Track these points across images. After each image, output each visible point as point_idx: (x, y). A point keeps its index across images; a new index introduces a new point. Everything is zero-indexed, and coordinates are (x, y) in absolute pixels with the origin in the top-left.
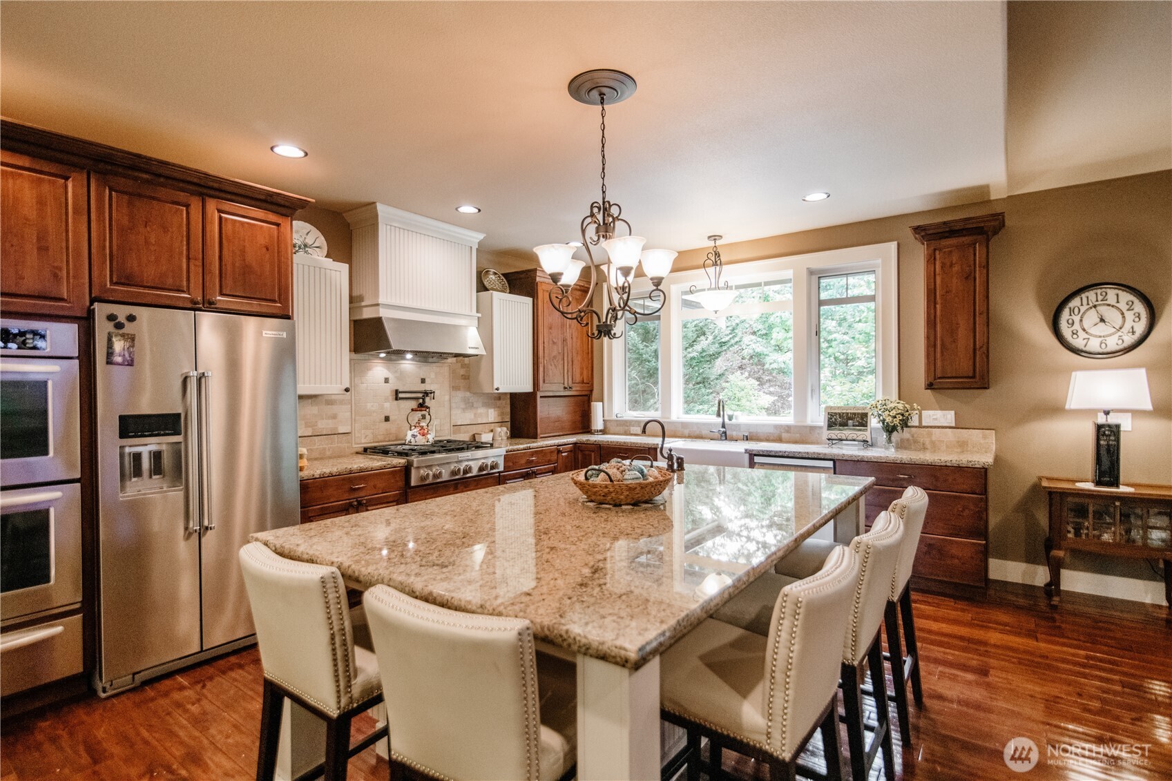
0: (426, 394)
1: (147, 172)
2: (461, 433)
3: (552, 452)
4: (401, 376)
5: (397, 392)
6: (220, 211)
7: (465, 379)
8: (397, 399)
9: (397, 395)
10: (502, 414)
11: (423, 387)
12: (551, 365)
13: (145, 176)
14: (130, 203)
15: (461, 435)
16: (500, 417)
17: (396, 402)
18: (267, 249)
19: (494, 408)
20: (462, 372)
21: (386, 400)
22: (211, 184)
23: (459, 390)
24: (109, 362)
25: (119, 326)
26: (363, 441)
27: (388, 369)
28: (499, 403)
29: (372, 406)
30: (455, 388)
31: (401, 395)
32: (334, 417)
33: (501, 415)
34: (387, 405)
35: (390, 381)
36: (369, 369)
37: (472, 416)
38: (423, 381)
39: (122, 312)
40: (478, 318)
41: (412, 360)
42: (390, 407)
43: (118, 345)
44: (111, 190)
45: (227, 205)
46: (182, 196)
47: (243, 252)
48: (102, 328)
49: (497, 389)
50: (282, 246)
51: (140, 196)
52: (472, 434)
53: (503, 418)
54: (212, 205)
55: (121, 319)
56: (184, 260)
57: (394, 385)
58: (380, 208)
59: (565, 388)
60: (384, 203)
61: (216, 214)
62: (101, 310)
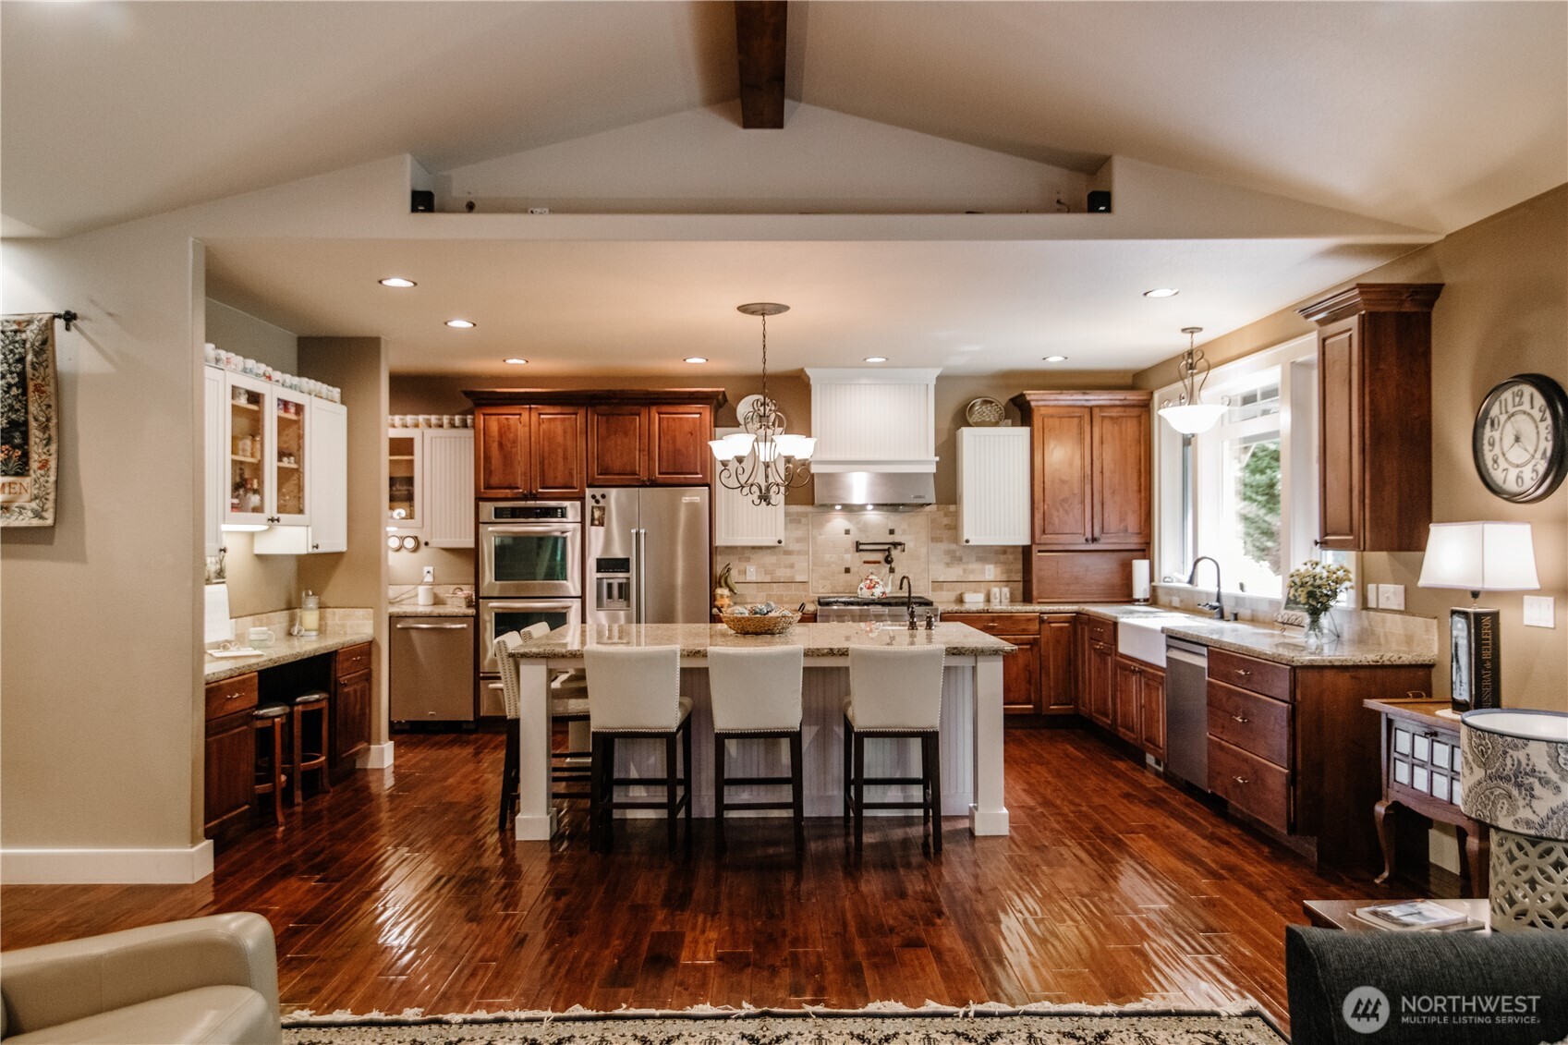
0: (895, 545)
1: (616, 399)
2: (942, 591)
3: (1029, 620)
4: (864, 528)
5: (858, 544)
6: (659, 413)
7: (949, 529)
8: (858, 550)
9: (858, 547)
10: (1009, 571)
11: (891, 539)
12: (1058, 511)
13: (615, 401)
14: (607, 421)
15: (944, 593)
16: (1005, 575)
17: (858, 554)
18: (692, 434)
19: (996, 563)
20: (946, 521)
21: (847, 551)
22: (652, 396)
23: (941, 541)
24: (592, 524)
25: (597, 502)
26: (820, 591)
27: (849, 520)
28: (1002, 558)
29: (831, 557)
30: (935, 539)
31: (862, 547)
32: (792, 566)
33: (1006, 573)
34: (848, 556)
35: (851, 532)
36: (828, 521)
37: (961, 572)
38: (892, 532)
39: (598, 492)
40: (937, 462)
41: (873, 510)
42: (852, 559)
43: (597, 514)
44: (598, 415)
45: (664, 409)
46: (636, 408)
47: (674, 439)
48: (590, 503)
49: (967, 541)
50: (703, 429)
51: (612, 415)
52: (959, 592)
53: (1009, 577)
54: (654, 410)
55: (598, 497)
56: (637, 452)
57: (855, 536)
58: (809, 371)
59: (1087, 540)
60: (810, 367)
61: (657, 415)
62: (588, 492)
